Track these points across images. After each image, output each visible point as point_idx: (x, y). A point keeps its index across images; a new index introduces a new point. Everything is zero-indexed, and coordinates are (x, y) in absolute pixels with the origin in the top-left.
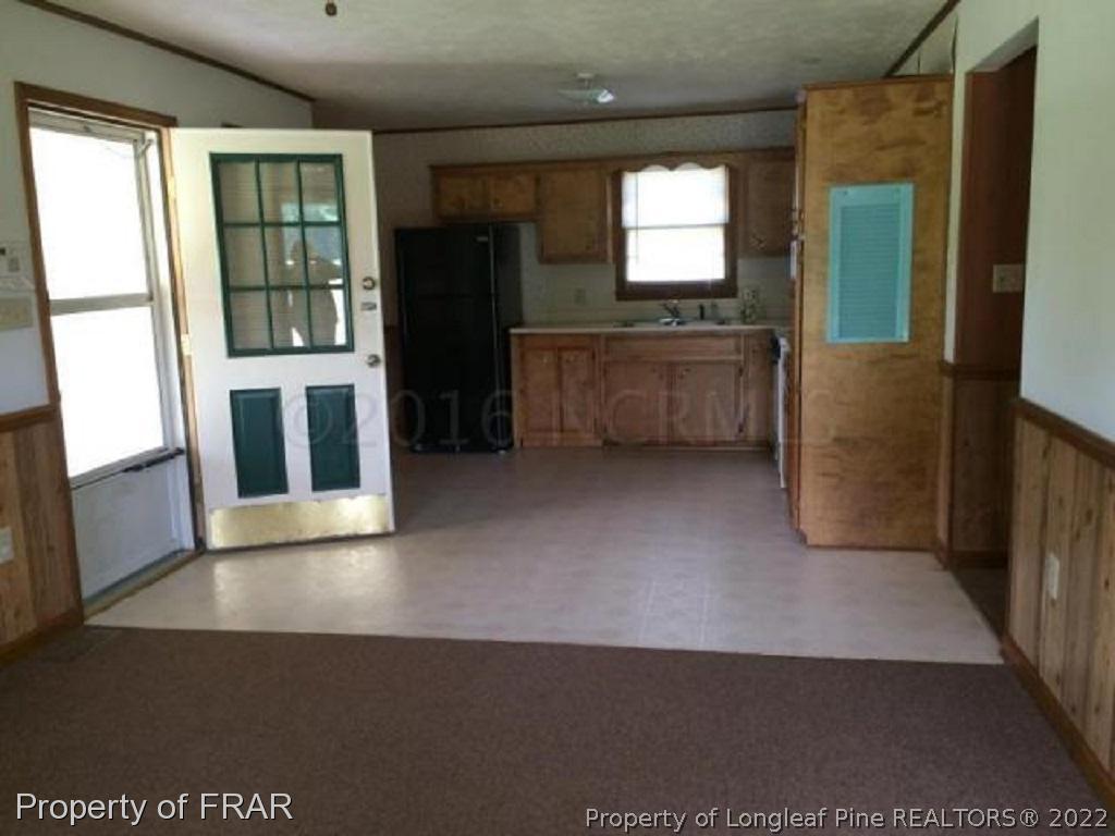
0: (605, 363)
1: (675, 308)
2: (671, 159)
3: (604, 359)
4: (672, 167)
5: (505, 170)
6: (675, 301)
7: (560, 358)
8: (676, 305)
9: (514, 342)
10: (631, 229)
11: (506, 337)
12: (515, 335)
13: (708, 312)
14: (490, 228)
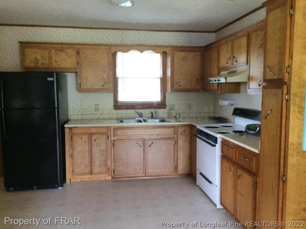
0: (114, 140)
1: (141, 113)
2: (141, 47)
3: (113, 138)
4: (142, 51)
5: (61, 47)
6: (141, 111)
7: (91, 139)
8: (142, 112)
9: (67, 131)
10: (120, 78)
11: (63, 129)
12: (67, 127)
13: (154, 115)
14: (55, 74)
